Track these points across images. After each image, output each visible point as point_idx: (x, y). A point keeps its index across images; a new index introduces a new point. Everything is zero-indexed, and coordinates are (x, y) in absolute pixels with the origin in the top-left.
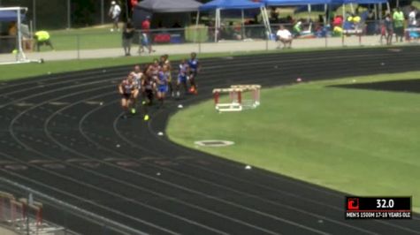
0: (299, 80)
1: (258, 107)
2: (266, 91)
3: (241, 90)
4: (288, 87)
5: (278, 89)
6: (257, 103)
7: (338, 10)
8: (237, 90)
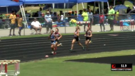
0: (47, 56)
1: (18, 75)
2: (24, 64)
3: (7, 63)
4: (39, 61)
5: (32, 62)
6: (18, 73)
7: (74, 7)
8: (4, 63)
